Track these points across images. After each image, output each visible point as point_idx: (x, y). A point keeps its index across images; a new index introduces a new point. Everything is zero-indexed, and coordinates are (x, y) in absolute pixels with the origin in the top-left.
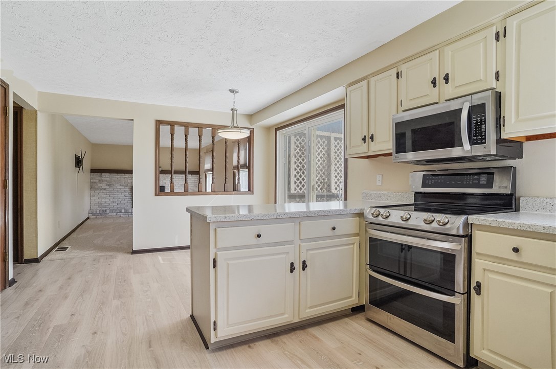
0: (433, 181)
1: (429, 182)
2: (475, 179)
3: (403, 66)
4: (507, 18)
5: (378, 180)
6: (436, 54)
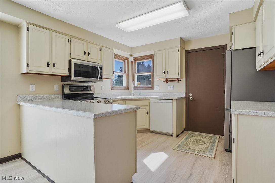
3: (72, 38)
4: (101, 46)
5: (32, 88)
6: (85, 43)
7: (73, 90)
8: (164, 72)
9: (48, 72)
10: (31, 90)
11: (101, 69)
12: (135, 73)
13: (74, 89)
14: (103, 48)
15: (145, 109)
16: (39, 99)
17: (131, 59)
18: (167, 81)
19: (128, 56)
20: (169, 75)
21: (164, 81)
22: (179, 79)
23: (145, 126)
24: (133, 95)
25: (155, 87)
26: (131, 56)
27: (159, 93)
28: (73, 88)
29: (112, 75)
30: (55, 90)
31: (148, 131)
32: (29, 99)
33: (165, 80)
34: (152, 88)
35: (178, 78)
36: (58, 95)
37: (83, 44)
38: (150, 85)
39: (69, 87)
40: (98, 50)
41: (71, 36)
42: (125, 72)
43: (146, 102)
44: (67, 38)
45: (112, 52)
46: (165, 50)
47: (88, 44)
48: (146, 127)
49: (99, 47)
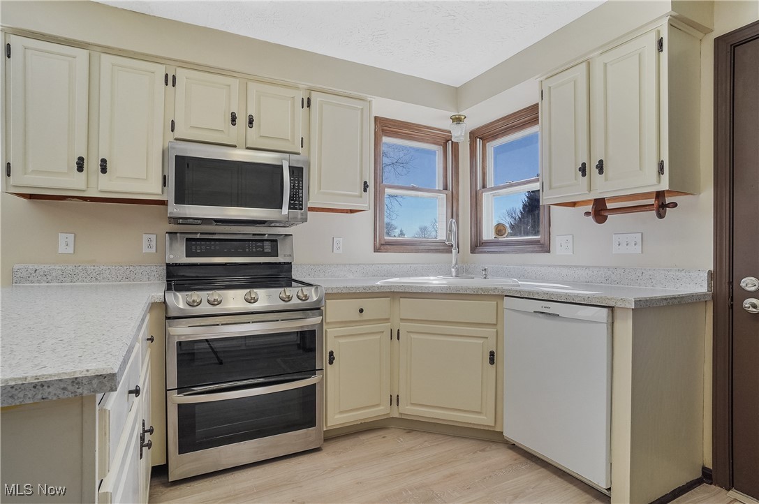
0: (203, 247)
1: (196, 249)
2: (259, 246)
3: (178, 69)
4: (311, 90)
5: (65, 243)
6: (234, 83)
7: (198, 251)
8: (583, 169)
9: (84, 191)
10: (62, 249)
11: (297, 172)
12: (484, 186)
13: (206, 249)
14: (316, 99)
15: (481, 341)
16: (85, 280)
17: (460, 134)
18: (600, 210)
19: (447, 124)
20: (606, 180)
21: (587, 214)
22: (668, 200)
23: (480, 413)
24: (454, 274)
25: (557, 241)
26: (458, 120)
27: (570, 267)
28: (200, 245)
29: (361, 197)
30: (145, 250)
31: (493, 437)
32: (50, 278)
33: (589, 208)
34: (545, 247)
35: (660, 195)
36: (154, 268)
37: (229, 86)
38: (537, 233)
39: (188, 240)
40: (293, 105)
41: (177, 64)
42: (446, 188)
43: (485, 310)
44: (160, 71)
45: (362, 109)
46: (589, 63)
47: (250, 84)
48: (484, 420)
49: (301, 95)
